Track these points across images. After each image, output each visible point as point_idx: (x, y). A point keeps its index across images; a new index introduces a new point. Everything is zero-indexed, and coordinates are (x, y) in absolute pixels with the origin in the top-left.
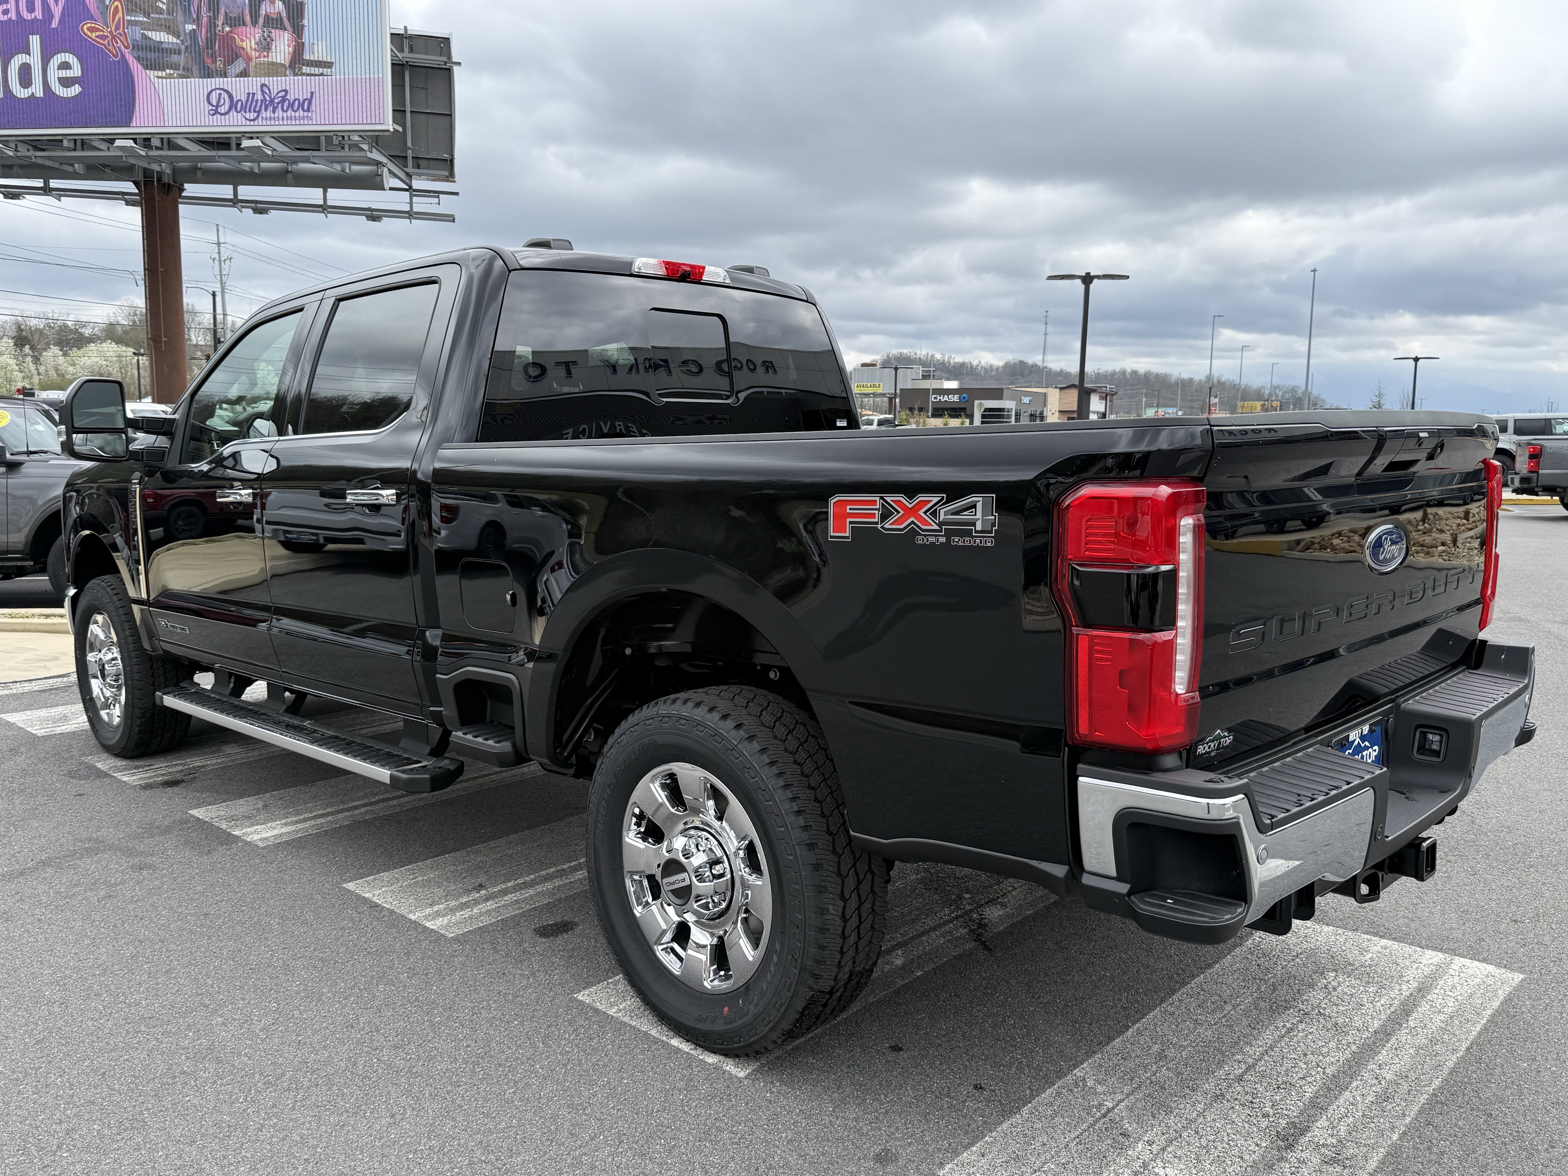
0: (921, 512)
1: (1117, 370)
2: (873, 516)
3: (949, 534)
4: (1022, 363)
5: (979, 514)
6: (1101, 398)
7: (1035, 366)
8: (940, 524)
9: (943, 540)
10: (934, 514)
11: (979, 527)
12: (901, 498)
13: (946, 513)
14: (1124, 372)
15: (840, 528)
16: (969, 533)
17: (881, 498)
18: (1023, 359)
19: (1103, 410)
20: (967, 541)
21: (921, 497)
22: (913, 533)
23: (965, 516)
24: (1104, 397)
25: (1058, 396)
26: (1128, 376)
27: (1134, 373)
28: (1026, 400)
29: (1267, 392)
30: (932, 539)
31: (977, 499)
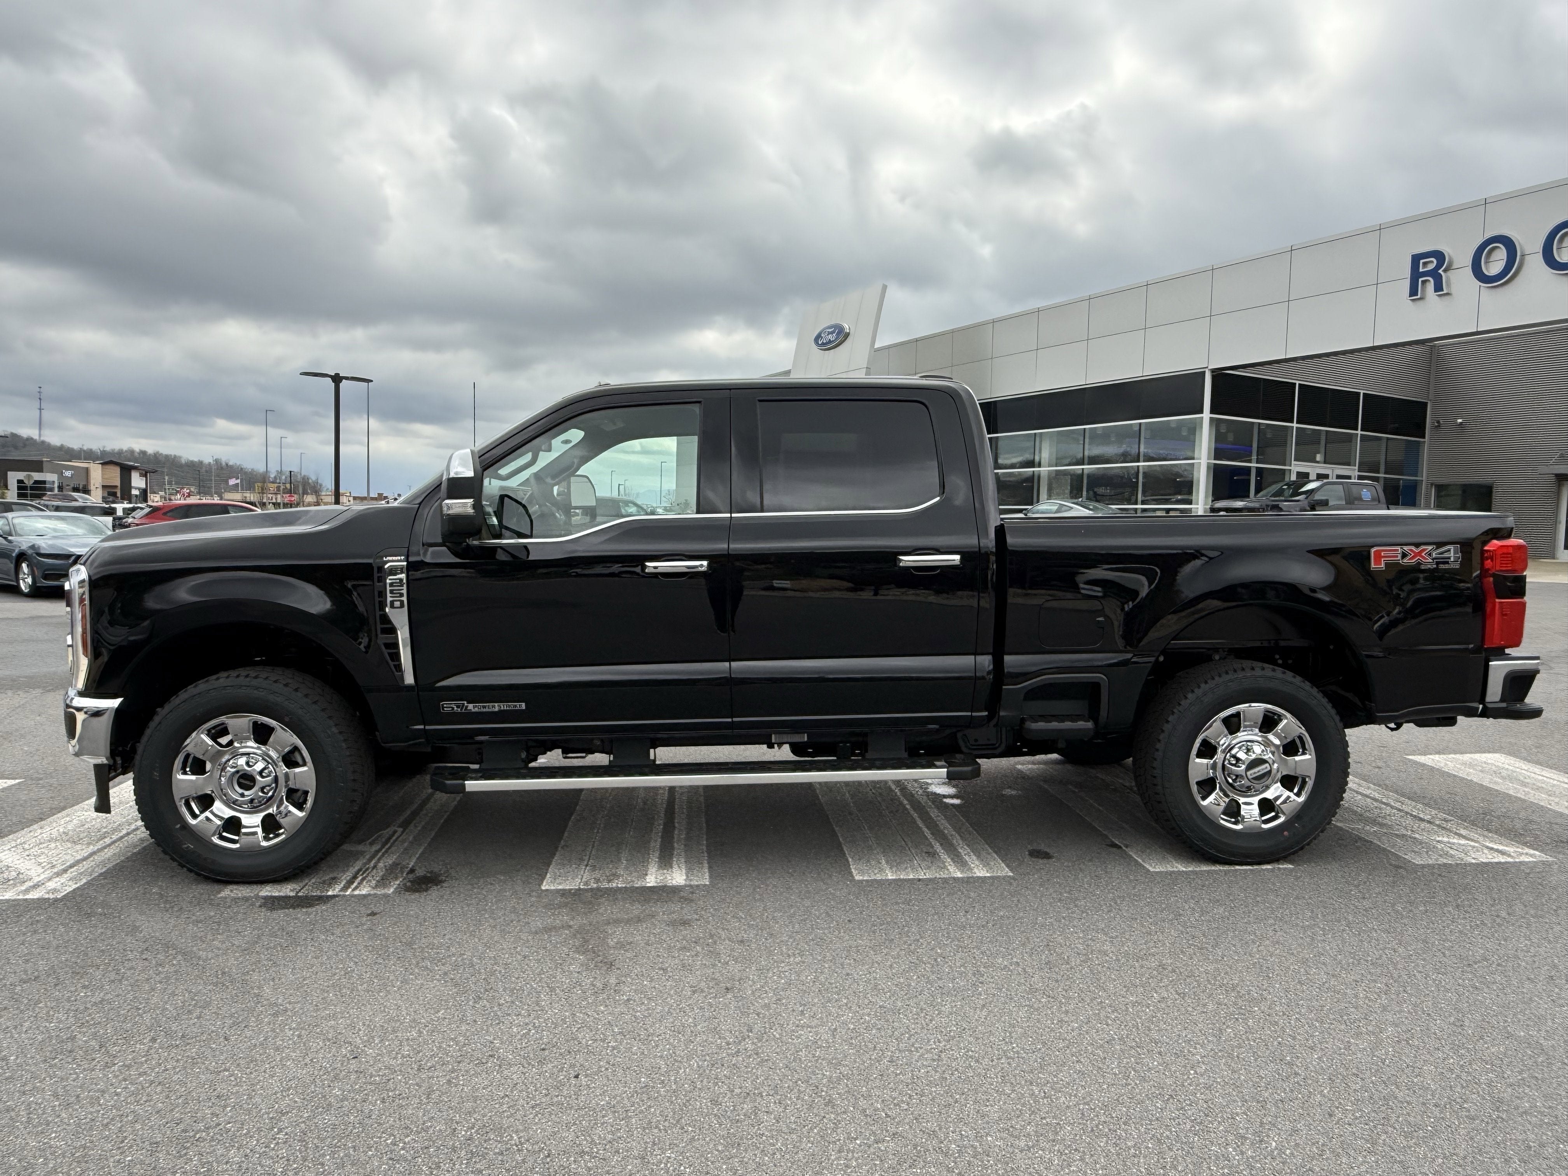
0: (1423, 554)
1: (125, 448)
2: (1397, 557)
3: (1438, 563)
4: (14, 436)
5: (1452, 554)
6: (141, 475)
7: (30, 440)
8: (1433, 559)
9: (1435, 566)
10: (1430, 555)
11: (1452, 559)
12: (1413, 548)
13: (1436, 554)
14: (132, 452)
15: (1378, 561)
16: (1447, 563)
17: (1401, 548)
18: (14, 432)
19: (144, 486)
20: (1446, 566)
21: (1423, 547)
22: (1419, 564)
23: (1446, 555)
24: (144, 474)
25: (100, 472)
26: (136, 454)
27: (143, 453)
28: (68, 474)
29: (272, 476)
30: (1429, 566)
31: (1451, 547)
